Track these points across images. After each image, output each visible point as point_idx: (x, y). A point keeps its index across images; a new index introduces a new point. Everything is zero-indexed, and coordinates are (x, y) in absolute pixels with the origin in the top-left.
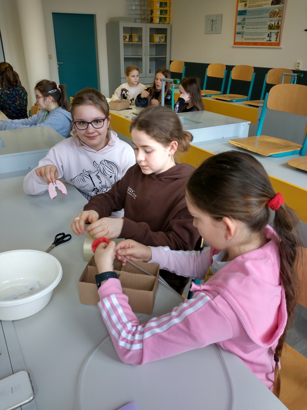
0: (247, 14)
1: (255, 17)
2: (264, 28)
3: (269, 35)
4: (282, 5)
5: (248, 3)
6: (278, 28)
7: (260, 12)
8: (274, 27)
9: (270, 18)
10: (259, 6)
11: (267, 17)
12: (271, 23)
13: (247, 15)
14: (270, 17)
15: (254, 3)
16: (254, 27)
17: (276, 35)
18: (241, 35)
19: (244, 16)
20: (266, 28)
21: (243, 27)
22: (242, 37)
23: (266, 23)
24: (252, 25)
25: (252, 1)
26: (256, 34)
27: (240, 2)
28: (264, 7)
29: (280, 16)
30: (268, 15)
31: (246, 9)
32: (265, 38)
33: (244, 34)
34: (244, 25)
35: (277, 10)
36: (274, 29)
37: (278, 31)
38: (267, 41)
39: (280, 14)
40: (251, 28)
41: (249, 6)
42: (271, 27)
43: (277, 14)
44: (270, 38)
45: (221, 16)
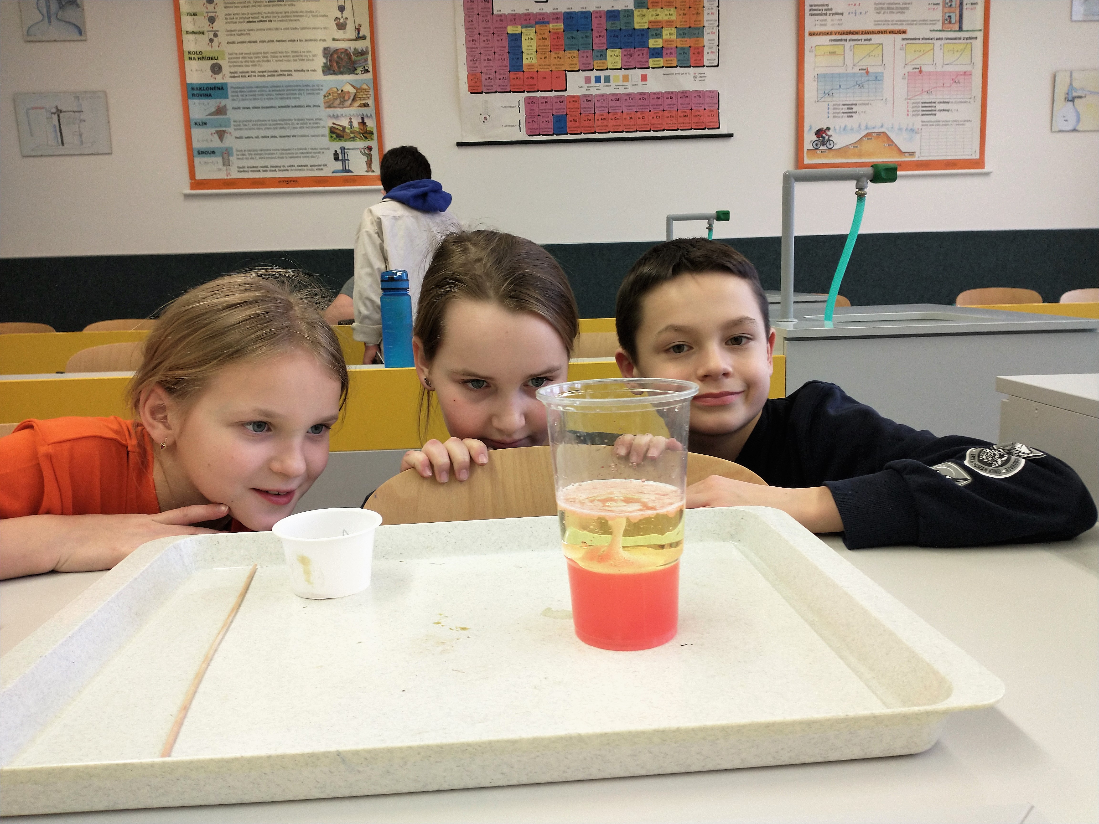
0: (230, 94)
1: (270, 105)
2: (313, 136)
3: (336, 154)
4: (369, 76)
5: (224, 63)
6: (366, 135)
7: (286, 92)
8: (352, 133)
9: (329, 110)
10: (276, 74)
11: (319, 106)
12: (338, 122)
13: (230, 98)
14: (329, 107)
15: (254, 66)
16: (269, 133)
17: (365, 154)
18: (218, 159)
19: (218, 100)
20: (323, 136)
21: (221, 135)
22: (226, 163)
23: (317, 123)
24: (263, 127)
25: (243, 60)
26: (287, 153)
27: (190, 59)
28: (297, 77)
29: (366, 105)
30: (320, 100)
31: (219, 79)
32: (324, 165)
33: (229, 154)
34: (223, 129)
35: (349, 88)
36: (353, 139)
37: (367, 143)
38: (333, 172)
39: (364, 99)
40: (257, 137)
41: (236, 72)
42: (338, 132)
43: (354, 100)
44: (344, 165)
45: (100, 96)
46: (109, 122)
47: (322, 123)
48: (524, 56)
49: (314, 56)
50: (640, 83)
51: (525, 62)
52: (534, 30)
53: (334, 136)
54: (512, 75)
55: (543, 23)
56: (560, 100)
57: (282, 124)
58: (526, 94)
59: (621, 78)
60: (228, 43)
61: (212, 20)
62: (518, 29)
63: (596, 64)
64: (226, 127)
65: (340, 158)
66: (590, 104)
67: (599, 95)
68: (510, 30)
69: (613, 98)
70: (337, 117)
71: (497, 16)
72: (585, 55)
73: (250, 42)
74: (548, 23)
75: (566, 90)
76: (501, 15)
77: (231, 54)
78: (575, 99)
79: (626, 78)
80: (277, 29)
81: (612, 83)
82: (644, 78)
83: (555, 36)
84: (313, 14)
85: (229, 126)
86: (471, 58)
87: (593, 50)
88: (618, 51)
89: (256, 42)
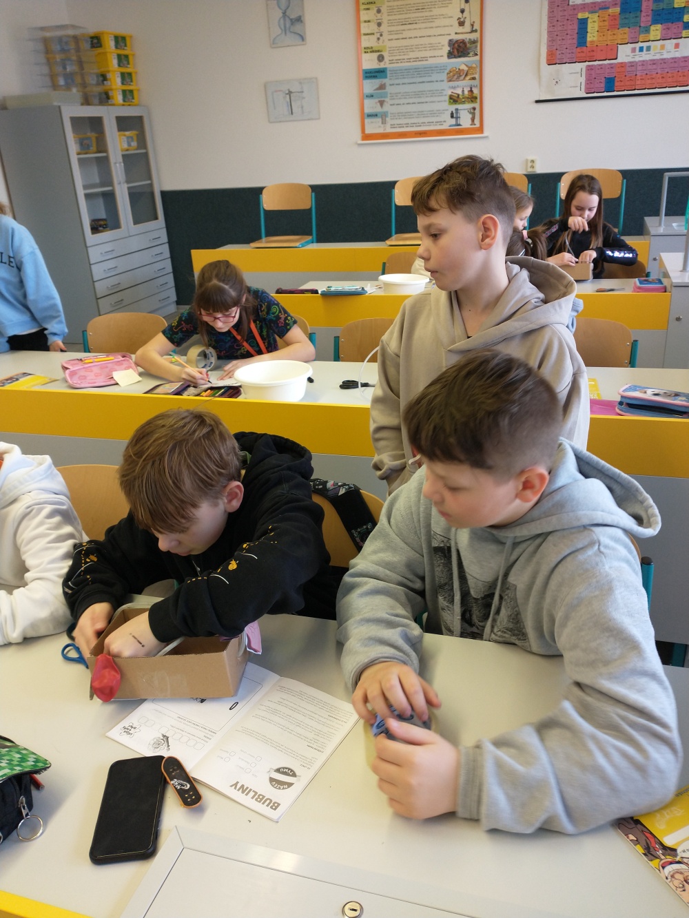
0: (388, 75)
1: (412, 82)
2: (439, 102)
3: (452, 114)
4: (478, 58)
5: (385, 54)
6: (473, 99)
7: (423, 72)
8: (463, 98)
9: (450, 83)
10: (417, 60)
11: (443, 81)
12: (454, 91)
13: (388, 78)
14: (450, 81)
15: (404, 55)
16: (411, 101)
17: (470, 113)
18: (379, 120)
19: (381, 80)
20: (445, 101)
21: (382, 103)
22: (384, 122)
23: (441, 93)
24: (408, 97)
25: (397, 51)
26: (421, 114)
27: (365, 52)
28: (431, 61)
29: (474, 79)
30: (444, 76)
31: (382, 65)
32: (445, 122)
33: (386, 116)
34: (382, 99)
35: (464, 67)
36: (463, 103)
37: (471, 105)
38: (450, 126)
39: (473, 74)
40: (403, 104)
41: (393, 60)
42: (455, 98)
43: (466, 75)
44: (457, 121)
45: (313, 81)
46: (318, 98)
47: (445, 93)
48: (589, 35)
49: (443, 46)
50: (673, 50)
51: (589, 39)
52: (597, 14)
53: (452, 101)
54: (579, 50)
55: (605, 8)
56: (612, 67)
57: (418, 94)
58: (587, 63)
59: (659, 47)
60: (389, 40)
61: (379, 25)
62: (586, 15)
63: (642, 37)
64: (385, 97)
65: (455, 116)
66: (633, 68)
67: (640, 61)
68: (580, 16)
69: (651, 63)
70: (454, 88)
71: (572, 6)
72: (633, 31)
73: (403, 39)
74: (608, 8)
75: (616, 59)
76: (574, 5)
77: (391, 48)
78: (622, 65)
79: (663, 47)
80: (420, 29)
81: (652, 52)
82: (677, 46)
83: (613, 17)
84: (444, 16)
85: (386, 97)
86: (550, 39)
87: (640, 27)
88: (659, 26)
89: (406, 38)
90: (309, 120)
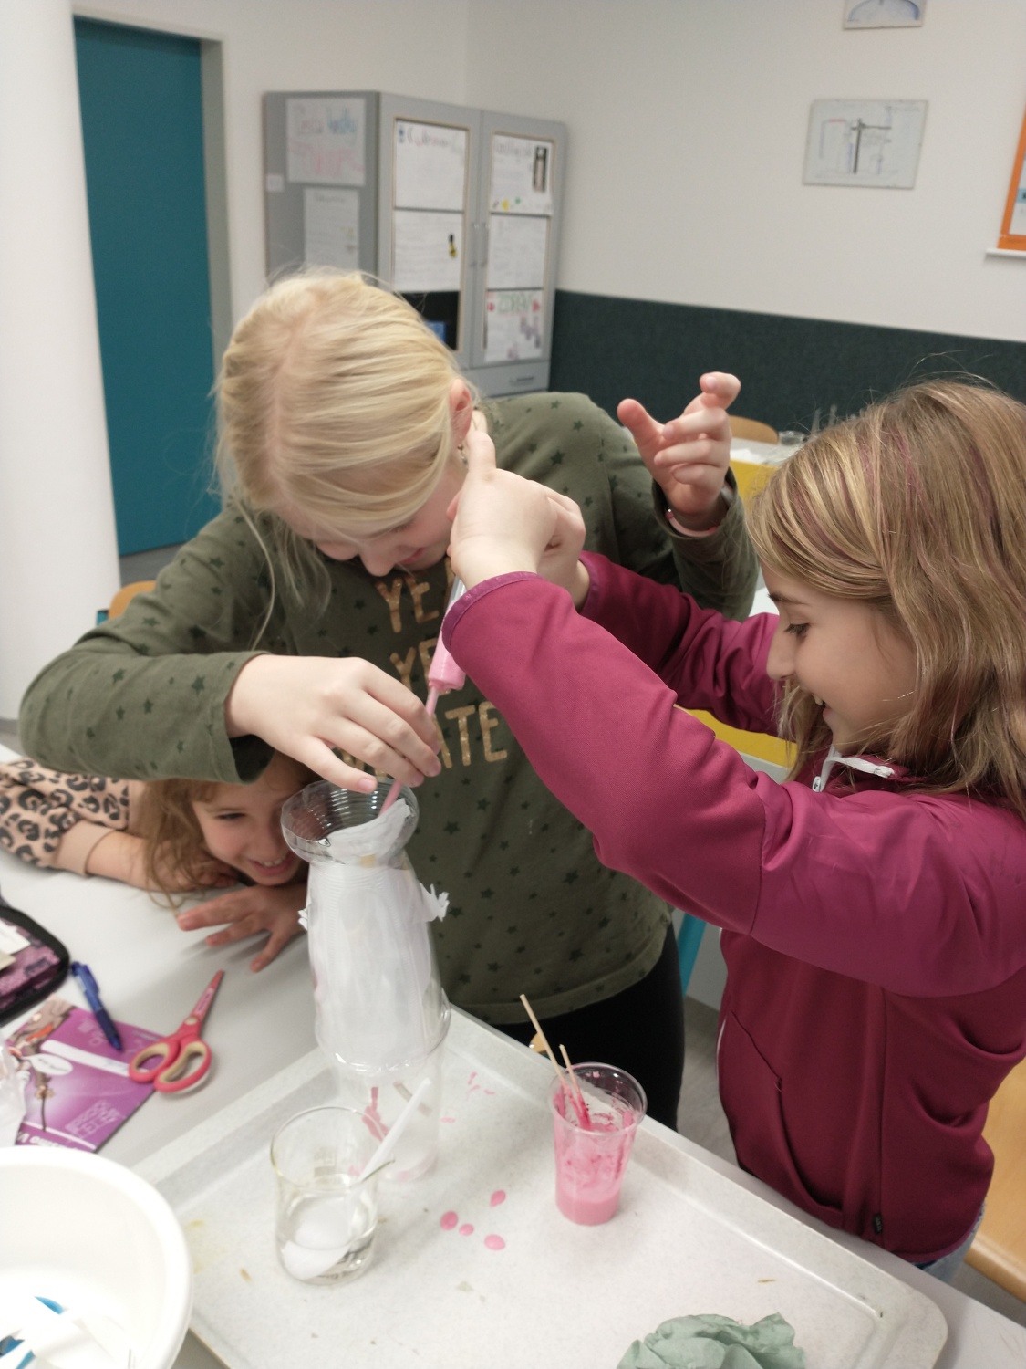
45: (918, 108)
46: (920, 145)
90: (888, 188)
